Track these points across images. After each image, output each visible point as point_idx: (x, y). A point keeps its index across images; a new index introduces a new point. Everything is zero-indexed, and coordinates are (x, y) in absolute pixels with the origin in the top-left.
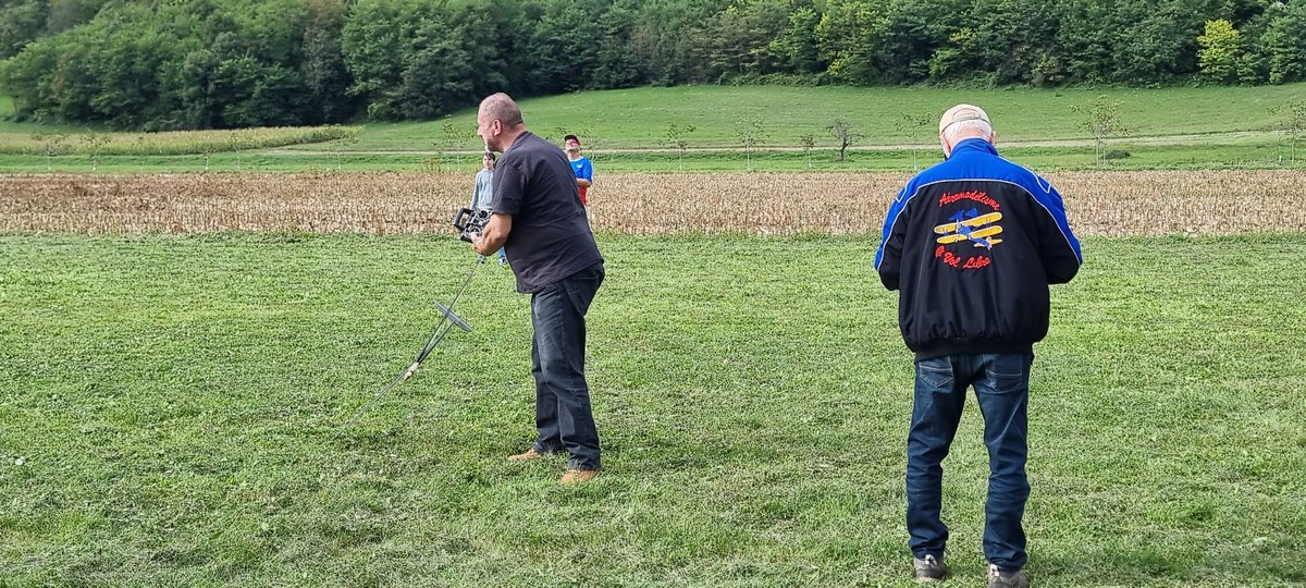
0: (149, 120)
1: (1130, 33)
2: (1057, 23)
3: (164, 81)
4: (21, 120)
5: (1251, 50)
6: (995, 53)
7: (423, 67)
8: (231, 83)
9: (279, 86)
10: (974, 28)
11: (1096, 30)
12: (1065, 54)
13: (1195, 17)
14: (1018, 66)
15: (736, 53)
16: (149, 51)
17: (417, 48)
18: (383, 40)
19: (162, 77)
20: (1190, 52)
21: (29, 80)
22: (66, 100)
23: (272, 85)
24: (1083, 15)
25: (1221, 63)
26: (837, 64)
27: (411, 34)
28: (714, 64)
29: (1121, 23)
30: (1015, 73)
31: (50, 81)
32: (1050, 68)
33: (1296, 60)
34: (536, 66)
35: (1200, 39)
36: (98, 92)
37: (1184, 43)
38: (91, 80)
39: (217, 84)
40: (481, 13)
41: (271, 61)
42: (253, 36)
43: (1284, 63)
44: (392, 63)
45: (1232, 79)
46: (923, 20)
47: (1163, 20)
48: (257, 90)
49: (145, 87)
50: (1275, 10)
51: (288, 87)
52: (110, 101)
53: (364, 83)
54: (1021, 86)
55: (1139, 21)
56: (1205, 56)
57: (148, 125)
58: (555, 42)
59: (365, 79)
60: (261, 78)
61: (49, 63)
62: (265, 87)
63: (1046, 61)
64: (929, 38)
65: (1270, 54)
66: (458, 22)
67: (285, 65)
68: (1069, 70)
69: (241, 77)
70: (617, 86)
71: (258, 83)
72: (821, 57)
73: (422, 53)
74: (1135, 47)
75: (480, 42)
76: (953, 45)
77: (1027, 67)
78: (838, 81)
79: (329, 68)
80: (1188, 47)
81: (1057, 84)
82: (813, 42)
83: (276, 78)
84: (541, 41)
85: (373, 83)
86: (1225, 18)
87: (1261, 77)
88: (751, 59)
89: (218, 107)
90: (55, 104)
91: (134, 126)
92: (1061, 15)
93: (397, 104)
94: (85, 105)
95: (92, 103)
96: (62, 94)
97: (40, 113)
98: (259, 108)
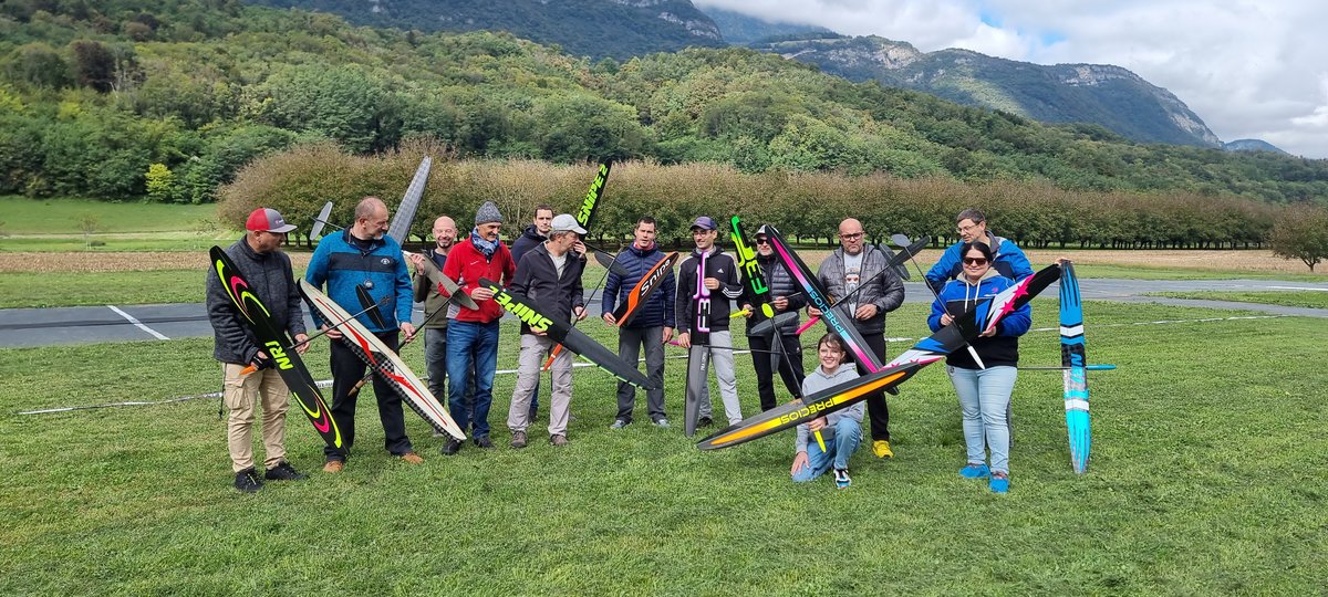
1: (97, 167)
2: (44, 157)
5: (179, 183)
11: (74, 164)
12: (52, 178)
13: (143, 162)
14: (15, 183)
20: (141, 182)
24: (64, 153)
25: (162, 190)
29: (92, 161)
30: (12, 188)
32: (40, 186)
33: (207, 191)
35: (147, 174)
37: (136, 177)
43: (200, 193)
45: (169, 200)
47: (121, 161)
50: (194, 161)
54: (18, 197)
55: (104, 160)
56: (151, 185)
63: (36, 182)
65: (191, 187)
68: (55, 188)
74: (102, 176)
77: (22, 184)
80: (139, 179)
81: (47, 197)
86: (162, 163)
87: (187, 199)
92: (47, 151)
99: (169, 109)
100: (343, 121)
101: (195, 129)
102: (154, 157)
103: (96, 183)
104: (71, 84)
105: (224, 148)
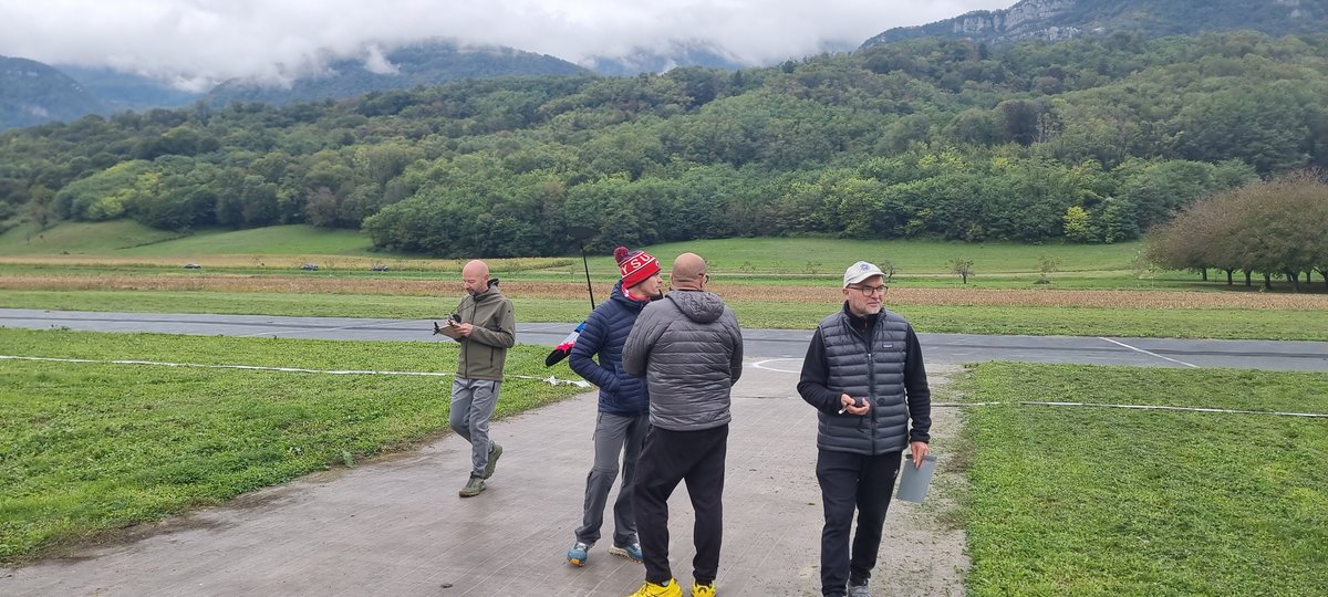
0: (453, 253)
1: (1023, 213)
2: (981, 206)
3: (463, 230)
4: (377, 251)
5: (1095, 224)
6: (945, 223)
7: (612, 225)
8: (502, 232)
9: (529, 234)
10: (932, 208)
11: (1004, 211)
12: (986, 224)
13: (1062, 205)
14: (958, 230)
15: (791, 220)
16: (454, 214)
17: (609, 214)
18: (589, 209)
19: (462, 228)
20: (1060, 224)
21: (384, 228)
22: (406, 240)
23: (525, 234)
24: (996, 202)
25: (1077, 231)
26: (851, 227)
27: (605, 206)
28: (778, 225)
29: (1018, 208)
30: (956, 234)
31: (396, 229)
32: (977, 232)
33: (1121, 230)
34: (673, 225)
35: (1065, 217)
36: (425, 236)
37: (1056, 220)
38: (421, 229)
39: (494, 233)
40: (643, 195)
41: (523, 220)
42: (514, 205)
43: (1114, 232)
45: (1082, 240)
46: (902, 204)
47: (1043, 206)
48: (517, 236)
49: (452, 233)
50: (1108, 202)
51: (534, 235)
52: (431, 242)
54: (959, 242)
55: (1029, 206)
56: (1068, 227)
57: (452, 255)
58: (685, 212)
60: (519, 230)
61: (395, 219)
62: (521, 234)
63: (975, 228)
64: (906, 213)
65: (1106, 227)
66: (630, 200)
67: (532, 222)
68: (989, 233)
69: (508, 228)
70: (720, 237)
71: (517, 232)
72: (841, 224)
73: (612, 217)
74: (1028, 221)
75: (643, 211)
76: (920, 218)
77: (964, 231)
78: (852, 237)
79: (558, 225)
80: (1058, 222)
81: (981, 241)
82: (837, 214)
83: (528, 230)
84: (677, 210)
86: (1079, 205)
87: (1101, 240)
88: (800, 223)
89: (495, 246)
90: (397, 242)
91: (444, 256)
92: (983, 202)
93: (597, 245)
94: (416, 244)
95: (420, 242)
96: (403, 237)
97: (389, 247)
98: (518, 246)
99: (1084, 154)
100: (1268, 146)
101: (1108, 170)
102: (1073, 202)
103: (1021, 227)
104: (1000, 140)
105: (1139, 187)
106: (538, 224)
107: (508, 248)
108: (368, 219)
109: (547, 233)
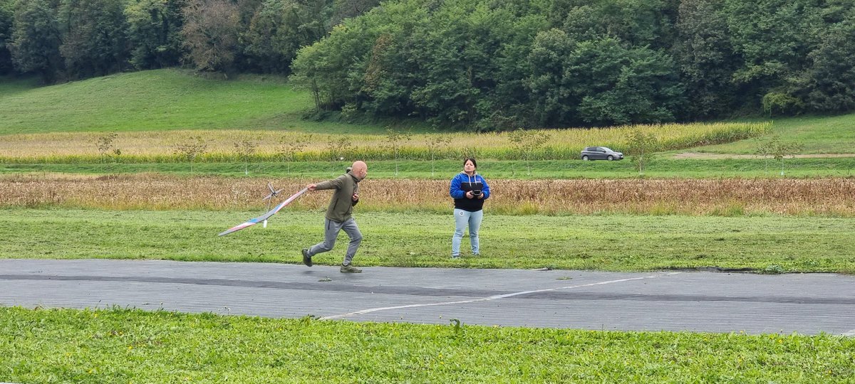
0: (485, 117)
3: (504, 67)
4: (322, 118)
8: (589, 69)
9: (649, 73)
16: (482, 33)
17: (830, 20)
19: (503, 63)
21: (339, 67)
22: (383, 94)
23: (642, 71)
31: (362, 71)
36: (423, 84)
38: (414, 67)
39: (572, 71)
42: (616, 9)
44: (796, 40)
48: (623, 79)
49: (480, 75)
51: (659, 73)
52: (436, 95)
53: (759, 68)
57: (481, 123)
59: (759, 62)
60: (627, 63)
61: (359, 49)
62: (631, 74)
67: (654, 46)
69: (603, 61)
71: (625, 69)
73: (836, 27)
79: (712, 49)
83: (645, 63)
85: (772, 67)
89: (575, 100)
90: (366, 97)
91: (464, 125)
93: (803, 93)
94: (403, 99)
95: (414, 96)
96: (377, 86)
97: (348, 109)
98: (624, 100)
106: (668, 47)
107: (602, 104)
108: (306, 52)
109: (687, 69)
